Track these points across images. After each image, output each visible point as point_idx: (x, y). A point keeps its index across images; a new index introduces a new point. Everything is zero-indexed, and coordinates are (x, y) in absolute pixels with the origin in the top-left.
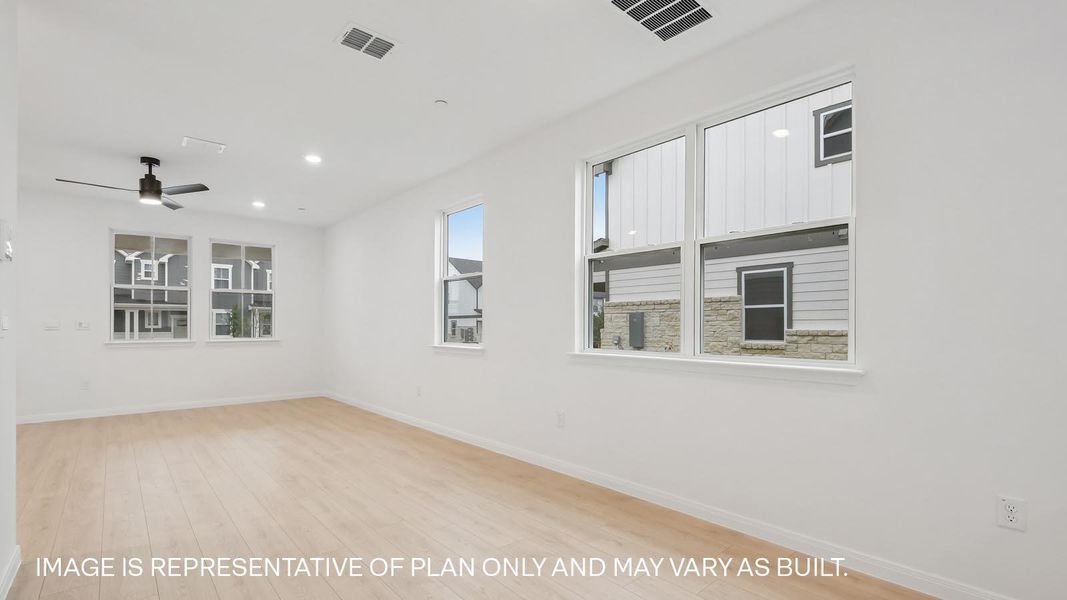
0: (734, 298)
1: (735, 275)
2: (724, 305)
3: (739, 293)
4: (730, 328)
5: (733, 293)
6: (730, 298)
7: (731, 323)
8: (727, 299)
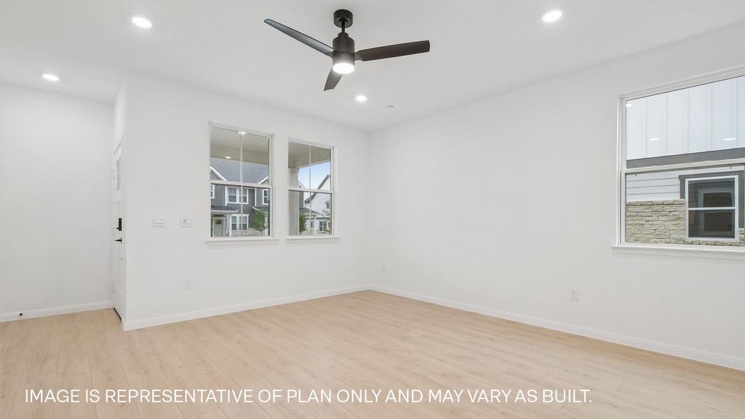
0: (676, 201)
1: (678, 182)
2: (667, 207)
3: (683, 196)
4: (673, 227)
5: (676, 197)
6: (674, 201)
7: (674, 222)
8: (670, 202)
